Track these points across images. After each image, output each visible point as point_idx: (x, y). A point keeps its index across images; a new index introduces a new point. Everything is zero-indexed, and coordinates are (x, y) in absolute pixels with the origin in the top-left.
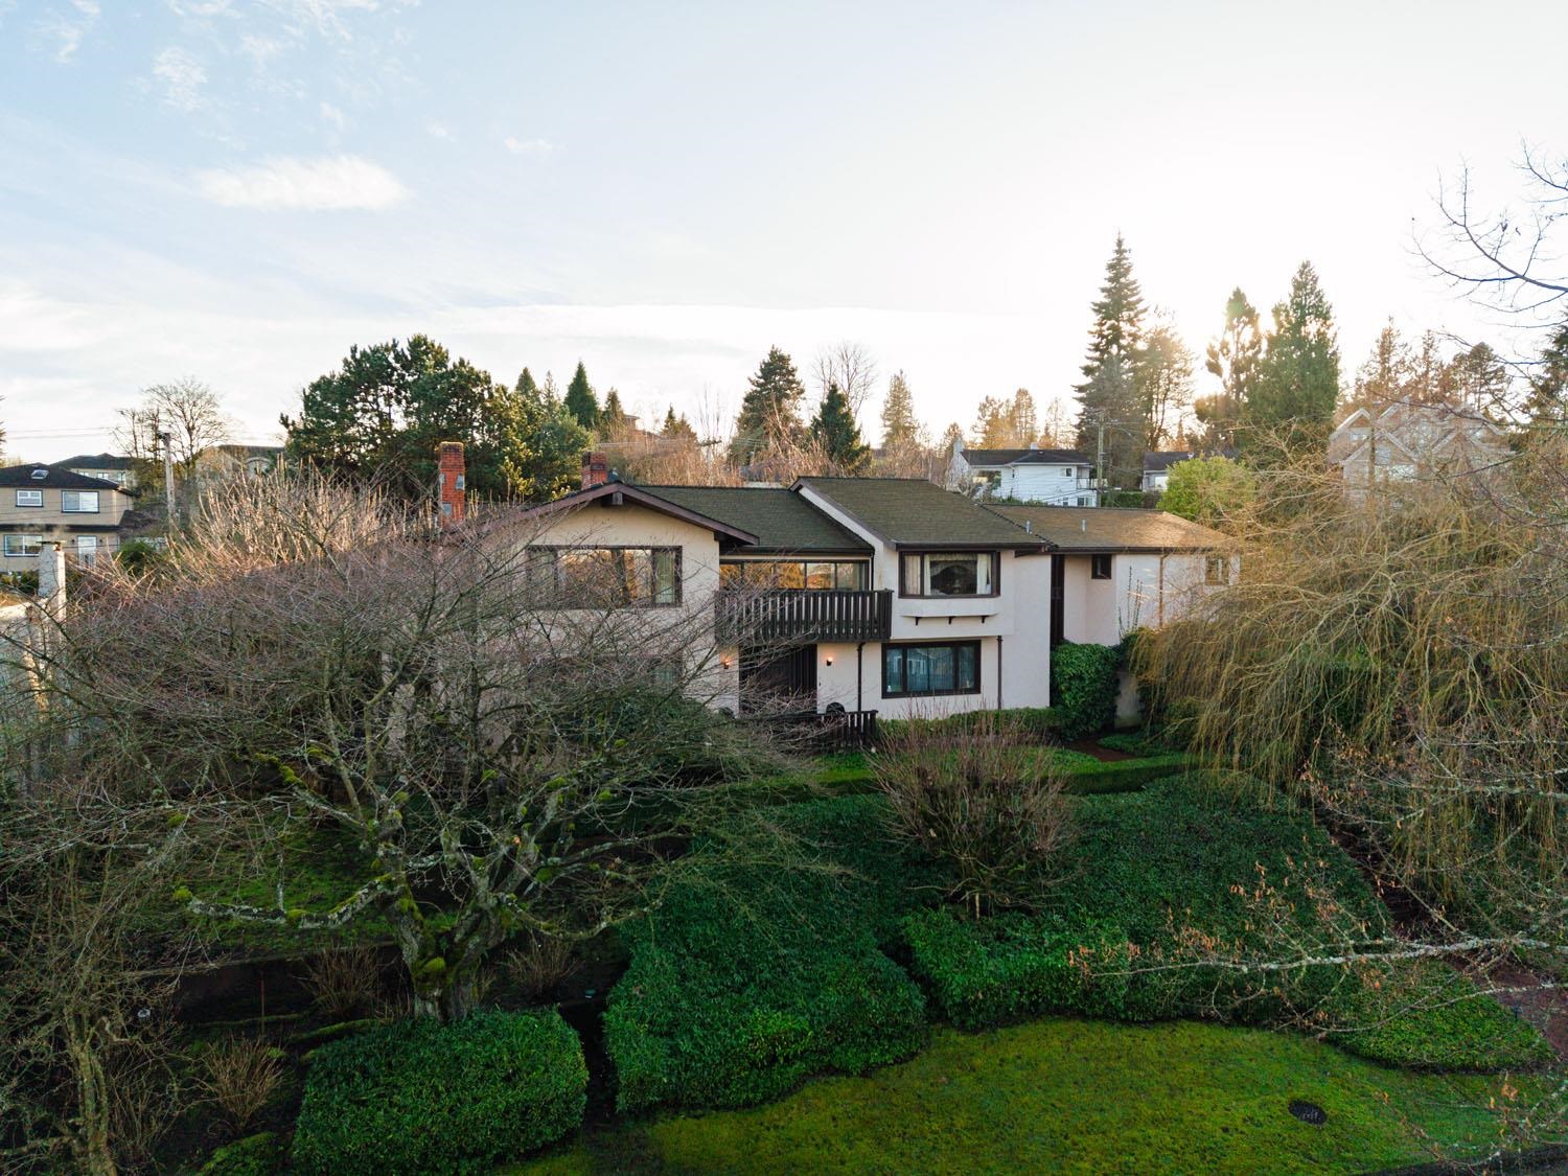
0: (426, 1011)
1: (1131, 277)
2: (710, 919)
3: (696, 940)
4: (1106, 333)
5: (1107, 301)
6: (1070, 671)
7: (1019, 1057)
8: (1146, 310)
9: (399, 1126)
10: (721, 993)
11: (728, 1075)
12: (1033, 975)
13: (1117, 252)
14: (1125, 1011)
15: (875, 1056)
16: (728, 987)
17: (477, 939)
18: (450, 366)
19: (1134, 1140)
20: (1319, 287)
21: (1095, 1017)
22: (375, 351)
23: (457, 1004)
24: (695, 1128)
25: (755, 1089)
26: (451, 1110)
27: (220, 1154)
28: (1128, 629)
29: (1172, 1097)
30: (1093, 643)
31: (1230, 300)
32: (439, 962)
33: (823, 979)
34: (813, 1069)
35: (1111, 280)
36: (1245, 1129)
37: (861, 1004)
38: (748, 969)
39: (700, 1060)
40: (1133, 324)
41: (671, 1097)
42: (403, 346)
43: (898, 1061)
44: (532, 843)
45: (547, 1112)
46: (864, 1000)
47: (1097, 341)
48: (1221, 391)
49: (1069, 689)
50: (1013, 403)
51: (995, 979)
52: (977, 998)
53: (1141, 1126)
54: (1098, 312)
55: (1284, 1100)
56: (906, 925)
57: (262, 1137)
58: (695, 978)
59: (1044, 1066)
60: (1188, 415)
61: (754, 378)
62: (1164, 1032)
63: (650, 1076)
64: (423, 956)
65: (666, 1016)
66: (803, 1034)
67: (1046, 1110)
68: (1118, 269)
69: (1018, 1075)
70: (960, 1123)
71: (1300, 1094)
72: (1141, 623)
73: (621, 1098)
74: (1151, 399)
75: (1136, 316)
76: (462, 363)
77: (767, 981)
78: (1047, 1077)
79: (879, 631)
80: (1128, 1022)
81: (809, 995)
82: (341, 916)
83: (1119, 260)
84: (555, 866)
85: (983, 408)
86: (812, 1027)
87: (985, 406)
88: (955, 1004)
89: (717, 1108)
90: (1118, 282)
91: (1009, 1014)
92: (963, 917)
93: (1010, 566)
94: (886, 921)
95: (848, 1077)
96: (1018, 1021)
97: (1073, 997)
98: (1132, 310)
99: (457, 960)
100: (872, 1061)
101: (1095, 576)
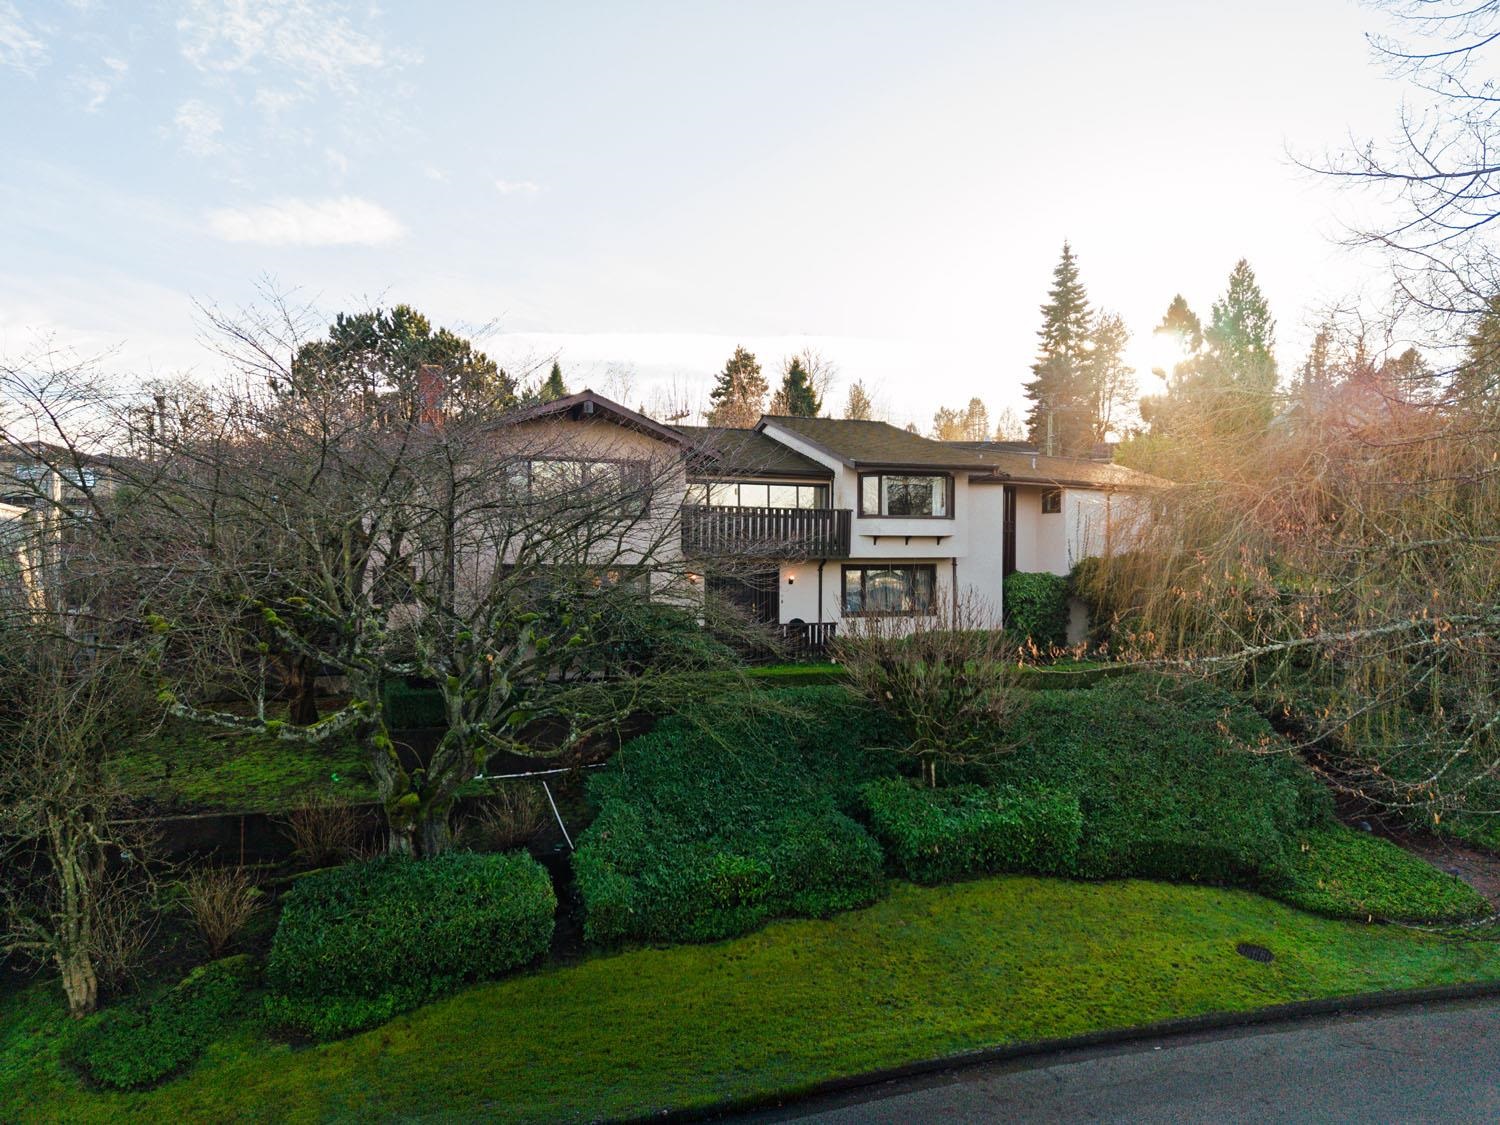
0: (400, 847)
1: (1077, 281)
2: (676, 780)
3: (661, 797)
4: (1054, 334)
5: (1055, 304)
6: (1022, 595)
7: (974, 906)
8: (1092, 312)
9: (372, 937)
10: (685, 841)
11: (693, 911)
12: (987, 831)
13: (1064, 258)
14: (1077, 869)
15: (835, 901)
16: (693, 836)
17: (450, 775)
18: (431, 335)
19: (1086, 972)
20: (1255, 284)
21: (1049, 874)
22: (360, 319)
23: (430, 840)
24: (660, 957)
25: (719, 924)
26: (423, 926)
27: (198, 972)
28: (1078, 558)
29: (1123, 938)
30: (1043, 571)
31: (1172, 306)
32: (414, 798)
33: (785, 832)
34: (774, 912)
35: (1058, 284)
36: (1194, 965)
37: (822, 852)
38: (713, 822)
39: (666, 894)
40: (1079, 327)
41: (637, 930)
42: (387, 315)
43: (857, 907)
44: (504, 680)
45: (517, 932)
46: (824, 848)
47: (1045, 341)
48: (1164, 392)
49: (1021, 613)
50: (967, 412)
51: (951, 834)
52: (934, 852)
53: (1093, 961)
54: (1047, 314)
55: (1231, 943)
56: (864, 791)
57: (239, 958)
58: (661, 827)
59: (998, 914)
60: (1131, 411)
61: (720, 375)
62: (1114, 888)
63: (616, 906)
64: (398, 792)
65: (632, 858)
66: (765, 877)
67: (1000, 947)
68: (1066, 273)
69: (973, 920)
70: (917, 957)
71: (1248, 938)
72: (1090, 553)
73: (587, 926)
74: (1097, 398)
75: (1083, 318)
76: (443, 331)
77: (731, 833)
78: (1001, 922)
79: (839, 549)
80: (1079, 879)
81: (771, 844)
82: (319, 731)
83: (1066, 266)
84: (527, 709)
85: (938, 418)
86: (774, 870)
87: (939, 416)
88: (913, 859)
89: (682, 942)
90: (1065, 286)
91: (964, 871)
92: (920, 786)
93: (963, 491)
94: (845, 788)
95: (809, 919)
96: (974, 877)
97: (1026, 855)
98: (1078, 312)
99: (431, 796)
100: (832, 905)
101: (1045, 511)
